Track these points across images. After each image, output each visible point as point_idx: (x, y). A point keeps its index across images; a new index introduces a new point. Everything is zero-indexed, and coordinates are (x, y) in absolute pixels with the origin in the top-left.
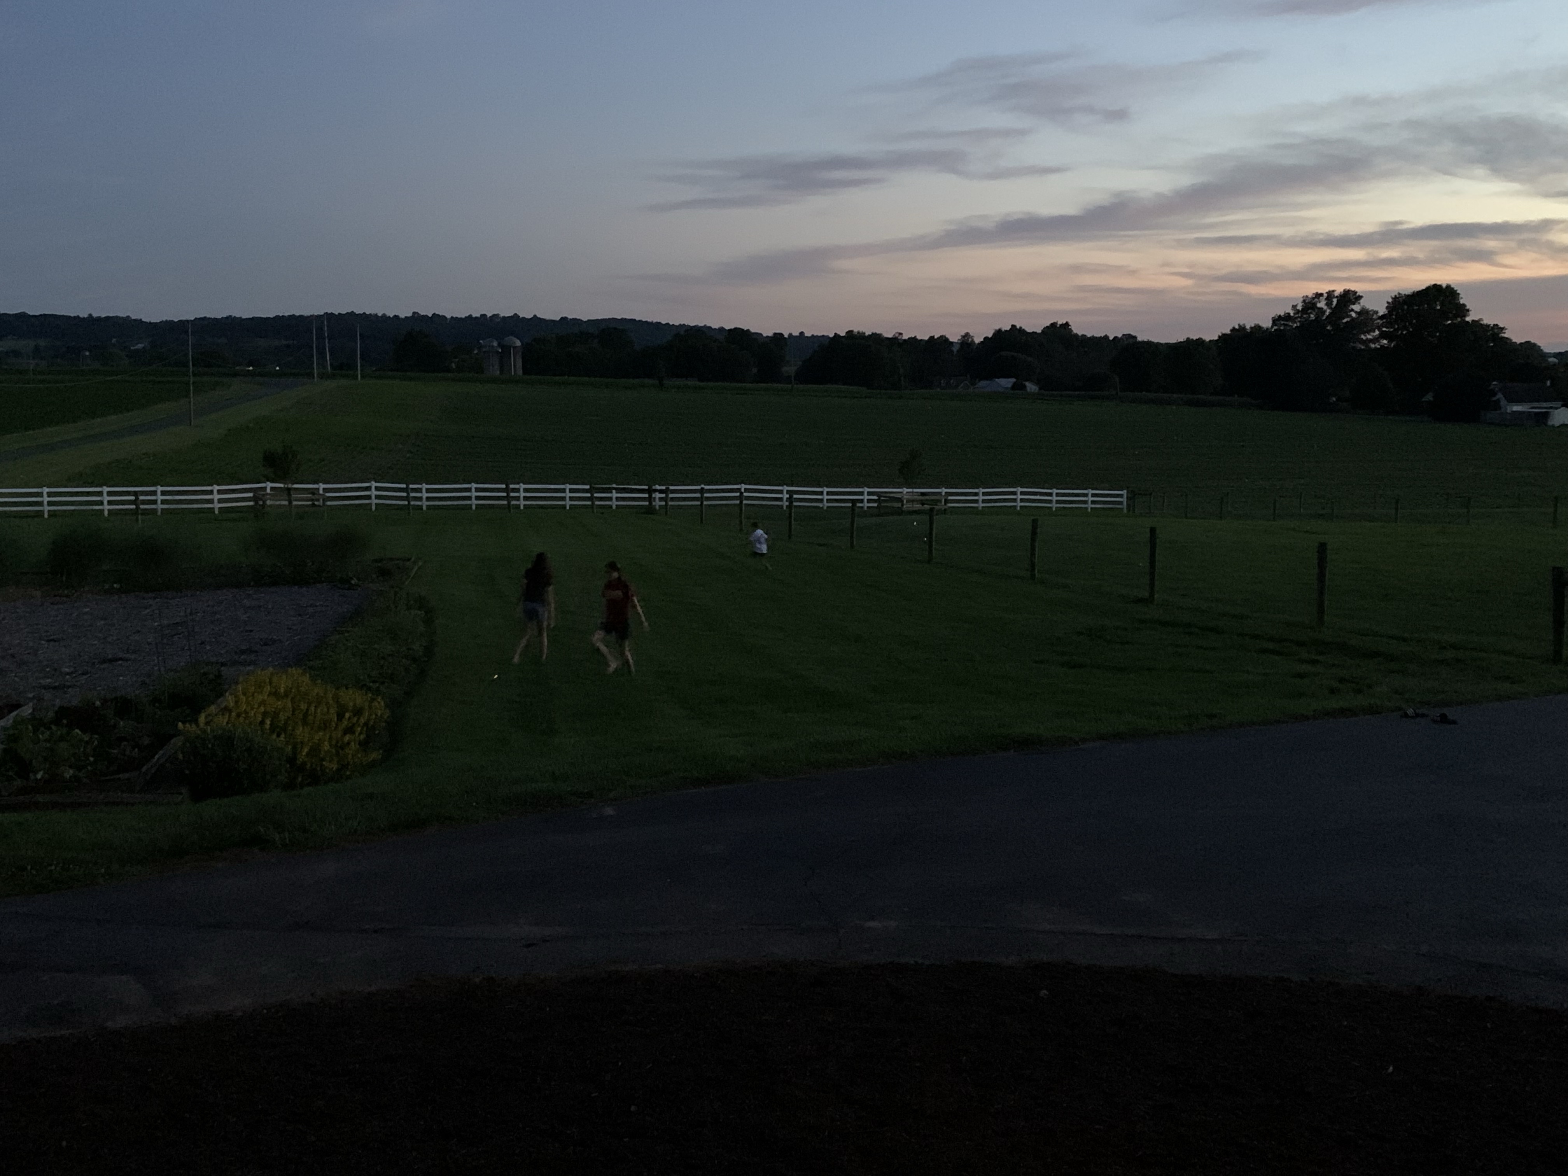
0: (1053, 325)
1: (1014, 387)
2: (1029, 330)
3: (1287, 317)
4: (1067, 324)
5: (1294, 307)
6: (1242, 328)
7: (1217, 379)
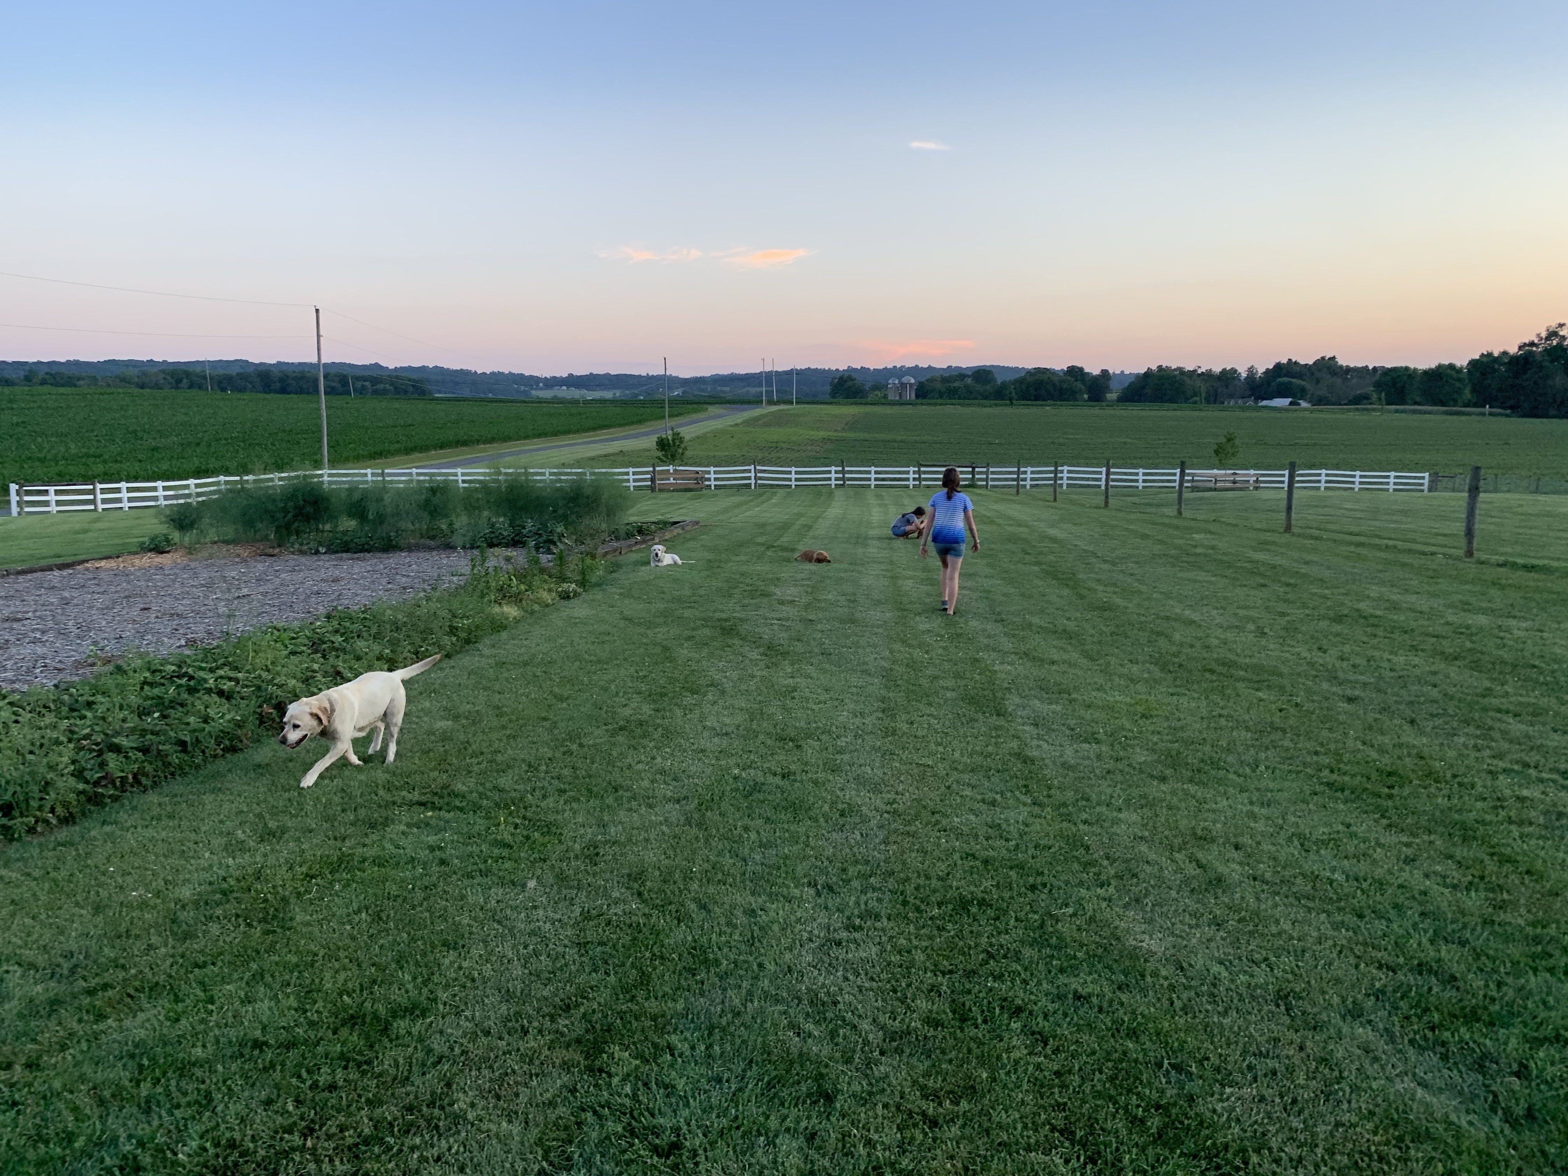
0: (1323, 358)
1: (1291, 404)
2: (1302, 362)
3: (1532, 344)
4: (1334, 358)
5: (1538, 335)
6: (1490, 355)
7: (1467, 394)
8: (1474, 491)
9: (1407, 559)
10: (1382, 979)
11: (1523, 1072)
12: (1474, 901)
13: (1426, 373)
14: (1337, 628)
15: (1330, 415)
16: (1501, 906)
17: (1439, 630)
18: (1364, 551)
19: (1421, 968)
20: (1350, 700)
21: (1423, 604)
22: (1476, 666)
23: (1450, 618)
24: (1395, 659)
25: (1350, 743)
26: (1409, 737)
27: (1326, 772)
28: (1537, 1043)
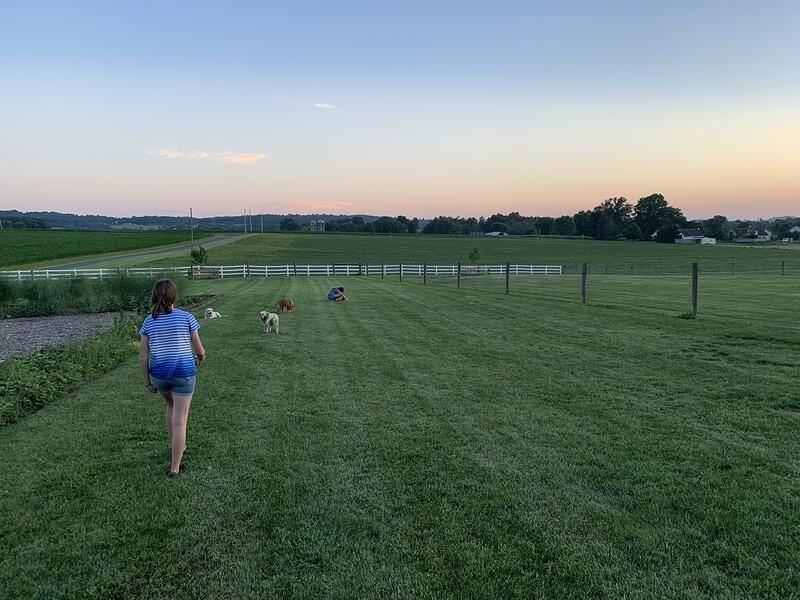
0: (513, 213)
1: (500, 234)
2: (504, 215)
3: (600, 207)
4: (518, 213)
5: (602, 203)
6: (583, 212)
7: (574, 230)
8: (584, 274)
9: (559, 304)
10: (579, 468)
11: (631, 493)
12: (606, 438)
13: (557, 220)
14: (535, 335)
15: (517, 239)
16: (616, 439)
17: (577, 335)
18: (541, 302)
19: (591, 463)
20: (547, 365)
21: (569, 324)
22: (593, 349)
23: (581, 330)
24: (562, 347)
25: (550, 383)
26: (572, 378)
27: (542, 395)
28: (634, 484)
